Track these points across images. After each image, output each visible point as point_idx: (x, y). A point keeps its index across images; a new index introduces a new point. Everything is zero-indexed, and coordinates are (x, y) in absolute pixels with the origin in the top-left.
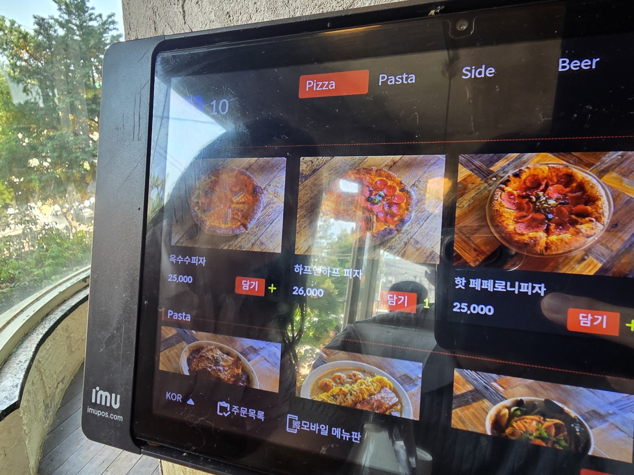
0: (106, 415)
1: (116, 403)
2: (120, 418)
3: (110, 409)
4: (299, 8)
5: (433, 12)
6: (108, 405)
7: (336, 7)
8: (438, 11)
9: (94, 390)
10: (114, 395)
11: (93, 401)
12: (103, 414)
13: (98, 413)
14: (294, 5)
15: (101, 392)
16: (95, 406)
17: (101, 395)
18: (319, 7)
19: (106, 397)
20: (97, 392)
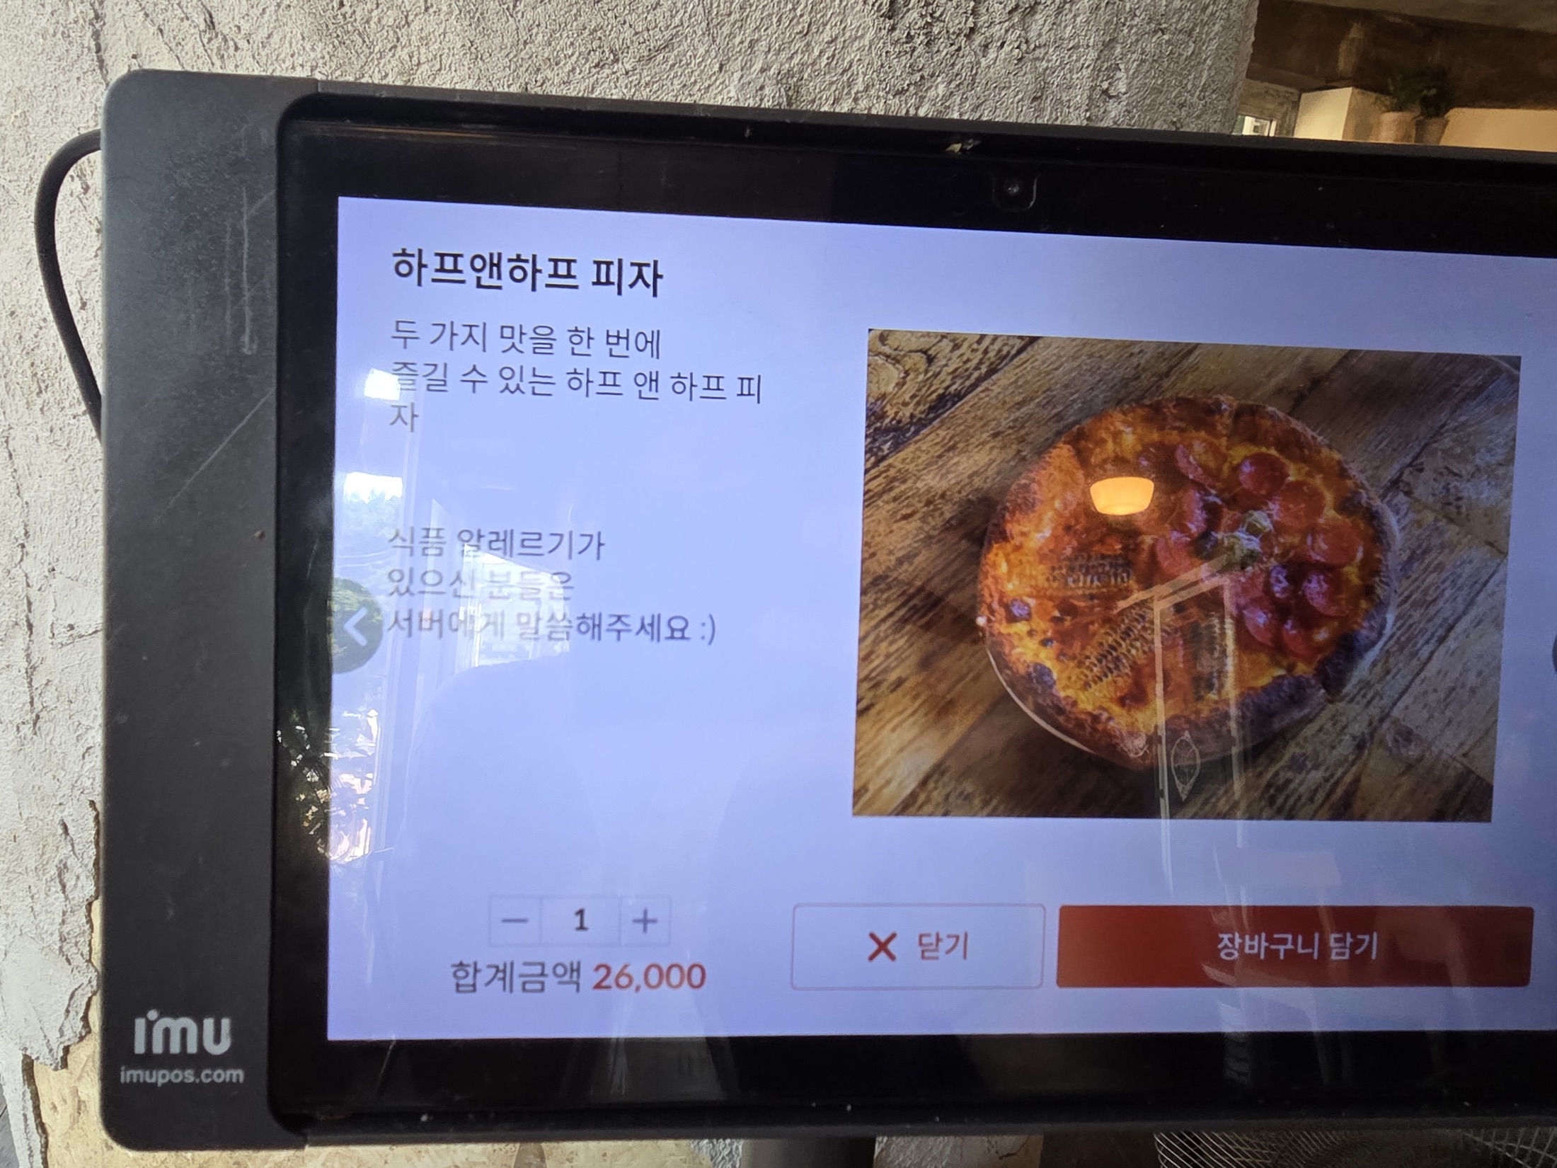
0: (189, 1076)
1: (217, 1039)
2: (237, 1075)
3: (202, 1059)
4: (543, 25)
5: (957, 147)
6: (192, 1048)
7: (632, 42)
8: (969, 147)
9: (140, 1024)
10: (209, 1023)
11: (140, 1048)
12: (177, 1076)
13: (160, 1077)
14: (529, 15)
15: (167, 1022)
16: (148, 1061)
17: (167, 1032)
18: (591, 34)
19: (184, 1032)
20: (150, 1025)
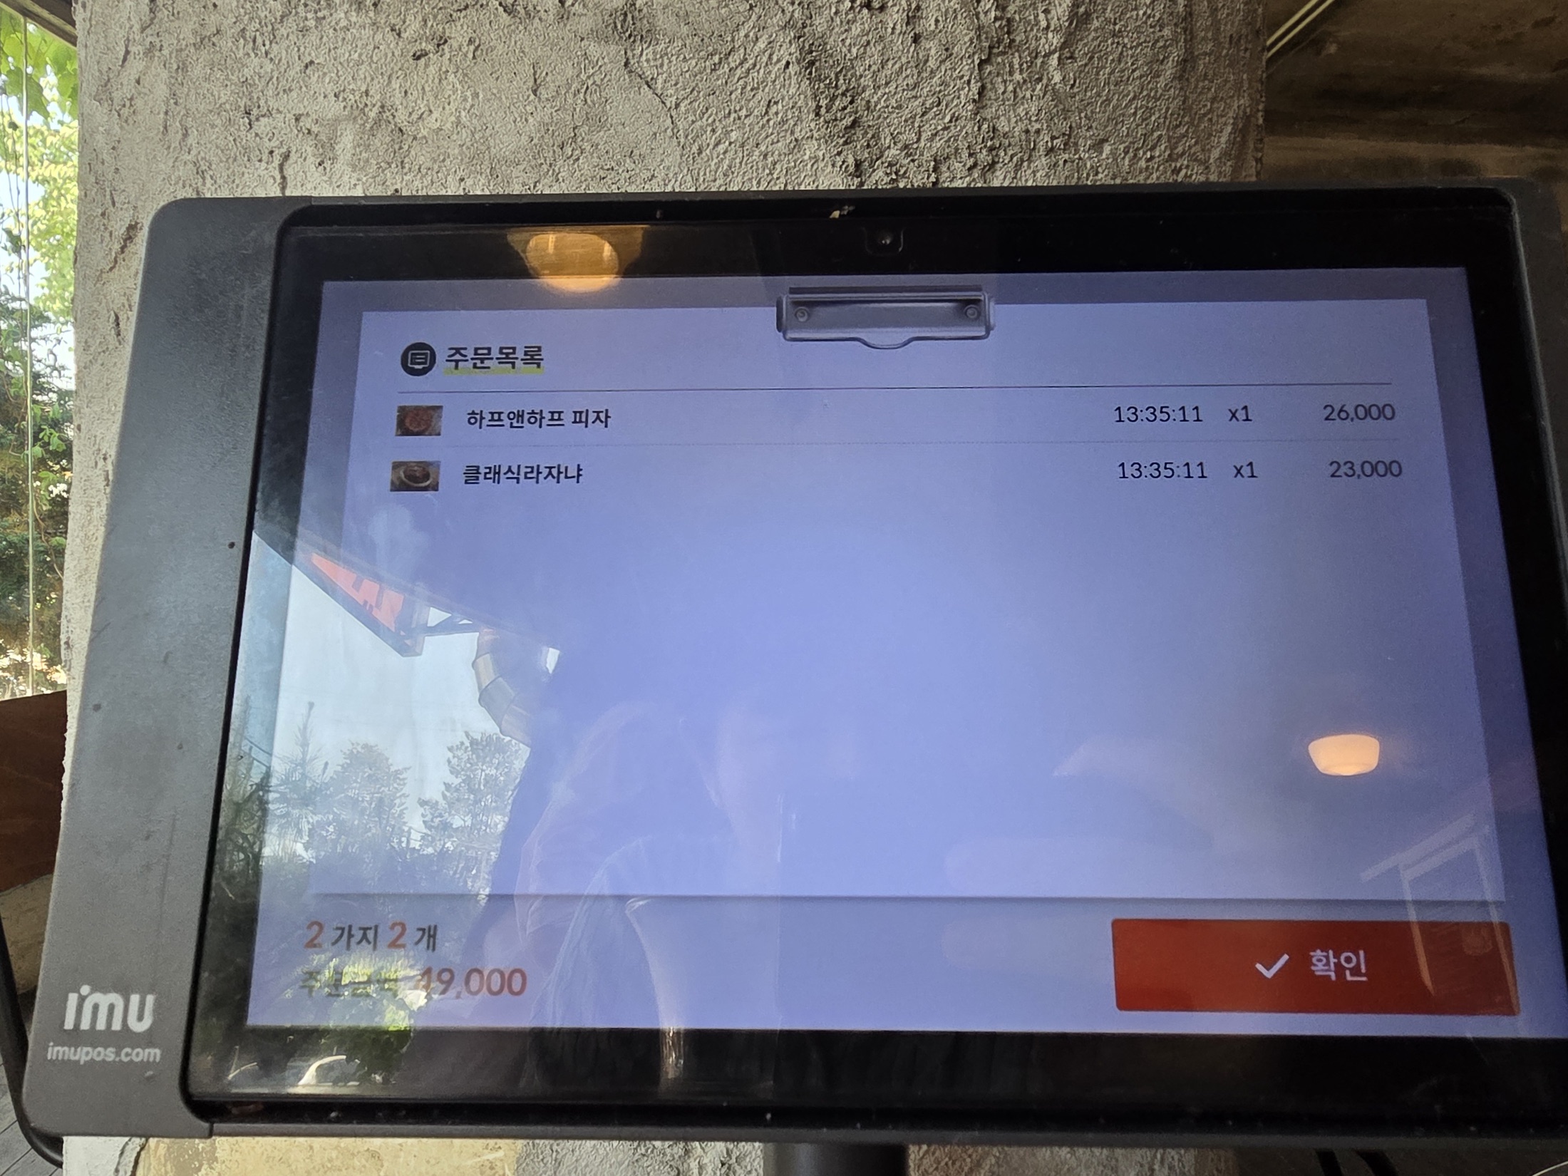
1: (140, 1018)
3: (125, 1037)
5: (836, 214)
6: (117, 1025)
8: (845, 213)
9: (73, 999)
11: (69, 1025)
15: (98, 997)
16: (75, 1037)
17: (96, 1008)
19: (111, 1008)
20: (82, 999)
